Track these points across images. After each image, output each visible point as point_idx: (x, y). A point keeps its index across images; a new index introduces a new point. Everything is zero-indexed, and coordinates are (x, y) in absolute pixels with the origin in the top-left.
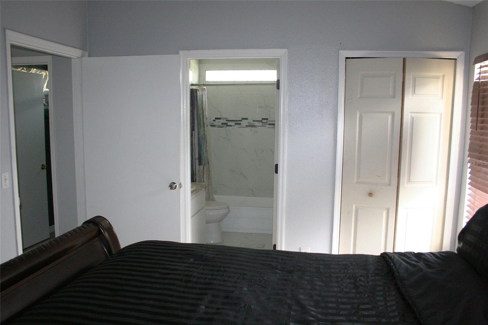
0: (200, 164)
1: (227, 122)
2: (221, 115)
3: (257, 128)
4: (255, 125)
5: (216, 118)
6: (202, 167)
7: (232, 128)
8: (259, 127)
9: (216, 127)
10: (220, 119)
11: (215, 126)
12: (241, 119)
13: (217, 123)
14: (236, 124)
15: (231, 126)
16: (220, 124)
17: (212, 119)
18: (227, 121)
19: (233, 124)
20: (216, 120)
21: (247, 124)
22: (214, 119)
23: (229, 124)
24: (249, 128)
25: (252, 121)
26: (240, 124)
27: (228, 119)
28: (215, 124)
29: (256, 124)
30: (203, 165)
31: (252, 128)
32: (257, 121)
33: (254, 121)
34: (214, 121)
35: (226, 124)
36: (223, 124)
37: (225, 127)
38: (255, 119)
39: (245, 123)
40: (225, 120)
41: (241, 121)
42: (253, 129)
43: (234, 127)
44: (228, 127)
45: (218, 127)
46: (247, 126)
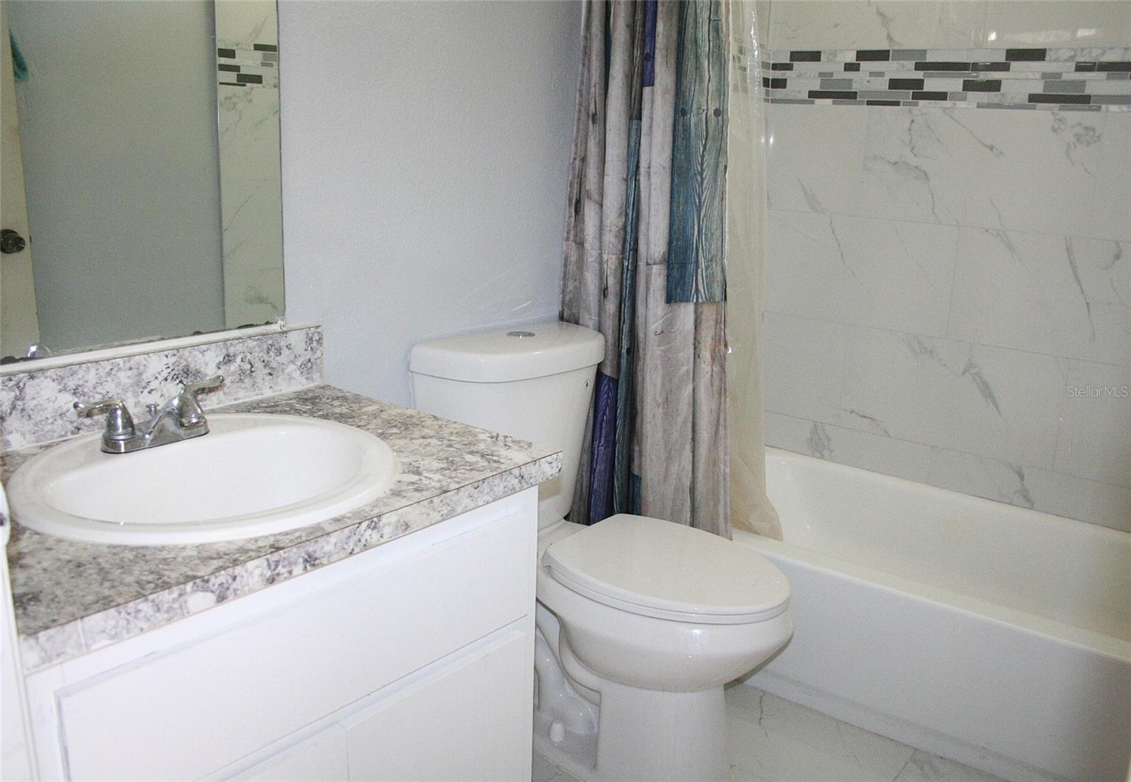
0: (675, 294)
1: (919, 75)
2: (889, 38)
3: (1099, 109)
4: (1087, 92)
5: (863, 55)
6: (686, 312)
7: (944, 109)
8: (1113, 108)
9: (861, 103)
10: (882, 55)
11: (850, 96)
12: (1001, 58)
13: (870, 78)
14: (968, 86)
15: (941, 96)
16: (882, 85)
17: (838, 59)
18: (919, 67)
19: (952, 84)
20: (862, 63)
21: (1039, 89)
22: (851, 58)
23: (931, 85)
24: (1045, 113)
25: (1073, 65)
26: (994, 86)
27: (930, 58)
28: (855, 88)
29: (1096, 84)
30: (696, 304)
31: (1064, 114)
32: (1104, 67)
33: (1080, 68)
34: (850, 67)
35: (919, 83)
36: (895, 84)
37: (906, 104)
38: (1095, 53)
39: (1023, 79)
40: (911, 64)
41: (1004, 67)
42: (1073, 116)
43: (961, 104)
44: (921, 102)
45: (869, 103)
46: (1034, 98)
